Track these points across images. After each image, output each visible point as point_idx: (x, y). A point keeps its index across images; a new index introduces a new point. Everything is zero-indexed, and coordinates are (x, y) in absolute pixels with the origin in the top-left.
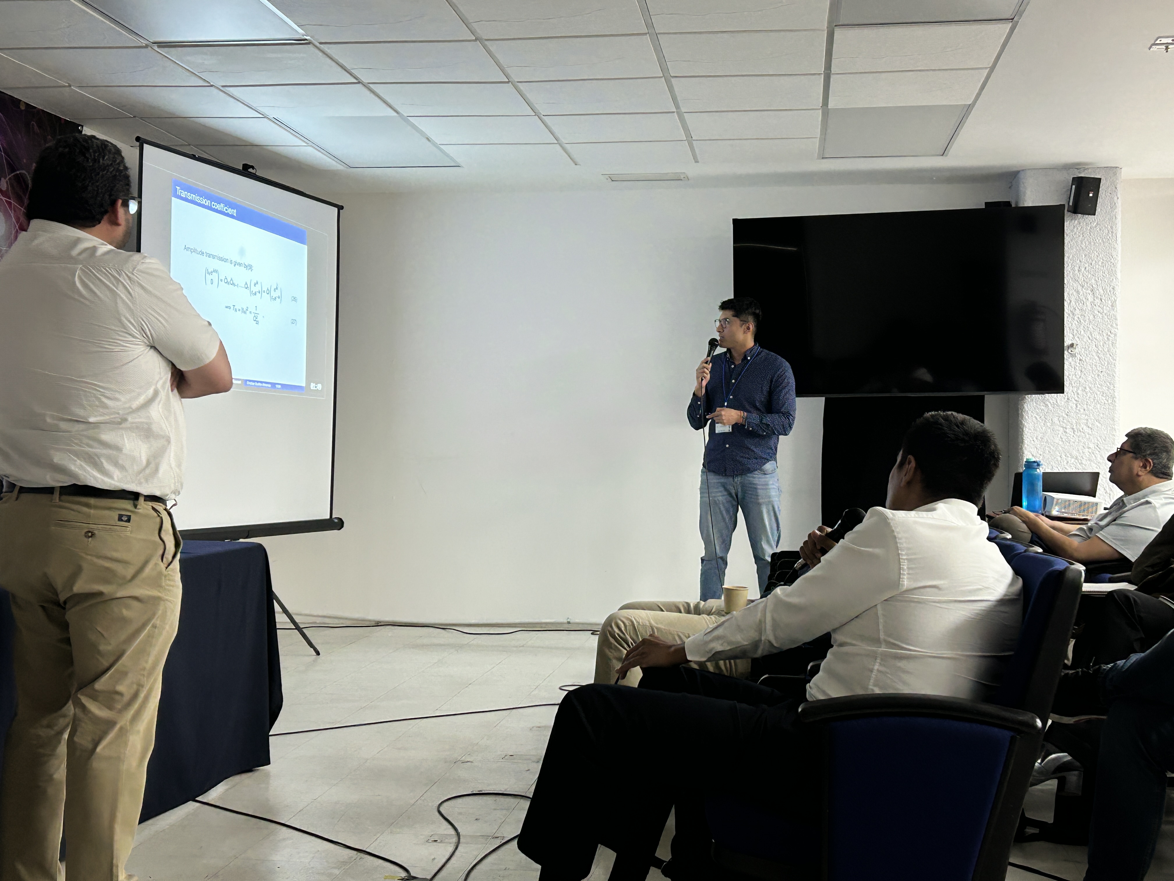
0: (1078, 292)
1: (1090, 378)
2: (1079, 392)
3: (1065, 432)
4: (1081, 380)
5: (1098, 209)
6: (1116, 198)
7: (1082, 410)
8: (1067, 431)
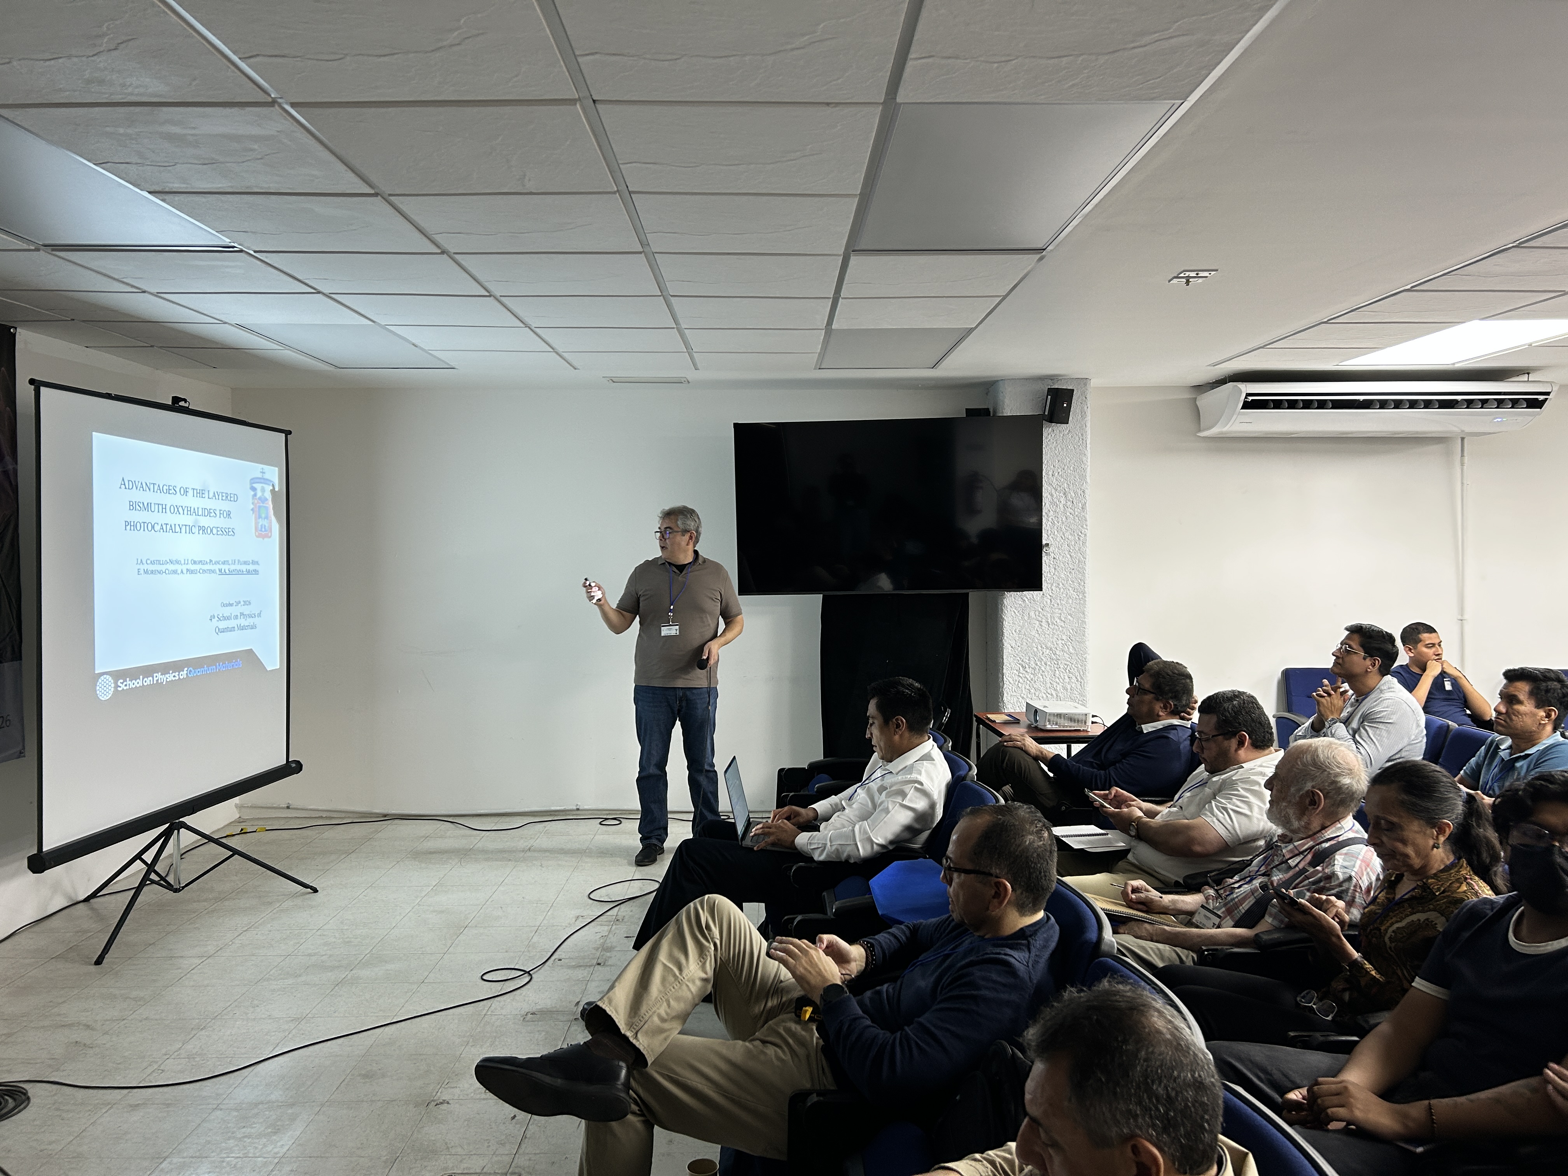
0: (1052, 495)
1: (1063, 576)
2: (1054, 588)
3: (1041, 625)
4: (1054, 577)
5: (1070, 418)
6: (1086, 408)
7: (1056, 605)
8: (1043, 624)
